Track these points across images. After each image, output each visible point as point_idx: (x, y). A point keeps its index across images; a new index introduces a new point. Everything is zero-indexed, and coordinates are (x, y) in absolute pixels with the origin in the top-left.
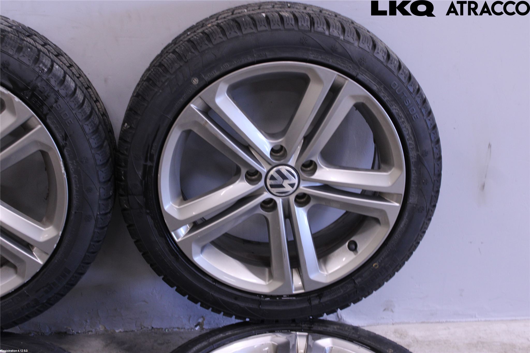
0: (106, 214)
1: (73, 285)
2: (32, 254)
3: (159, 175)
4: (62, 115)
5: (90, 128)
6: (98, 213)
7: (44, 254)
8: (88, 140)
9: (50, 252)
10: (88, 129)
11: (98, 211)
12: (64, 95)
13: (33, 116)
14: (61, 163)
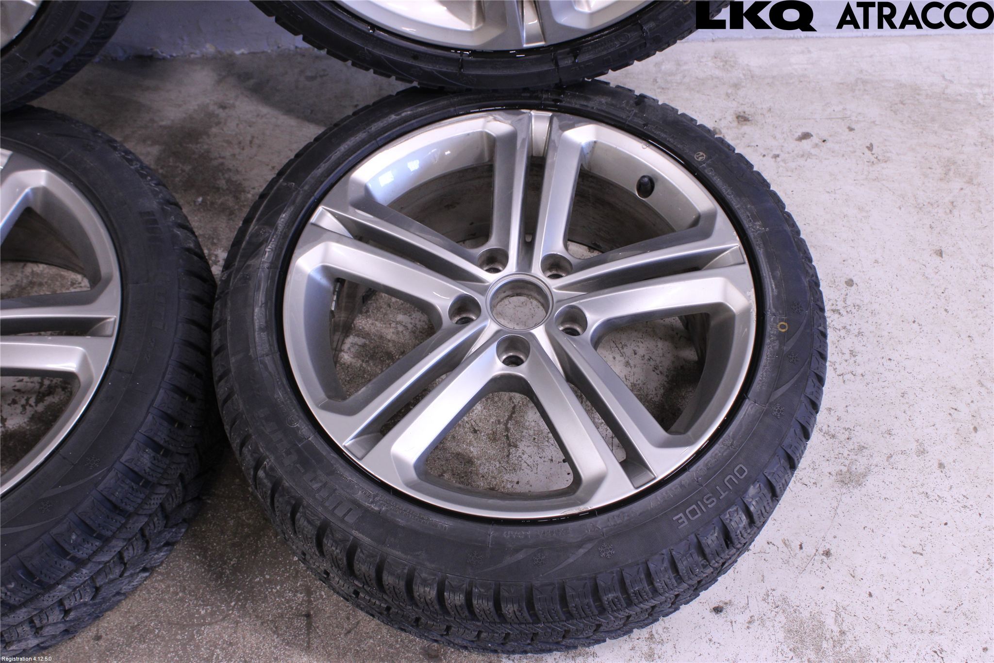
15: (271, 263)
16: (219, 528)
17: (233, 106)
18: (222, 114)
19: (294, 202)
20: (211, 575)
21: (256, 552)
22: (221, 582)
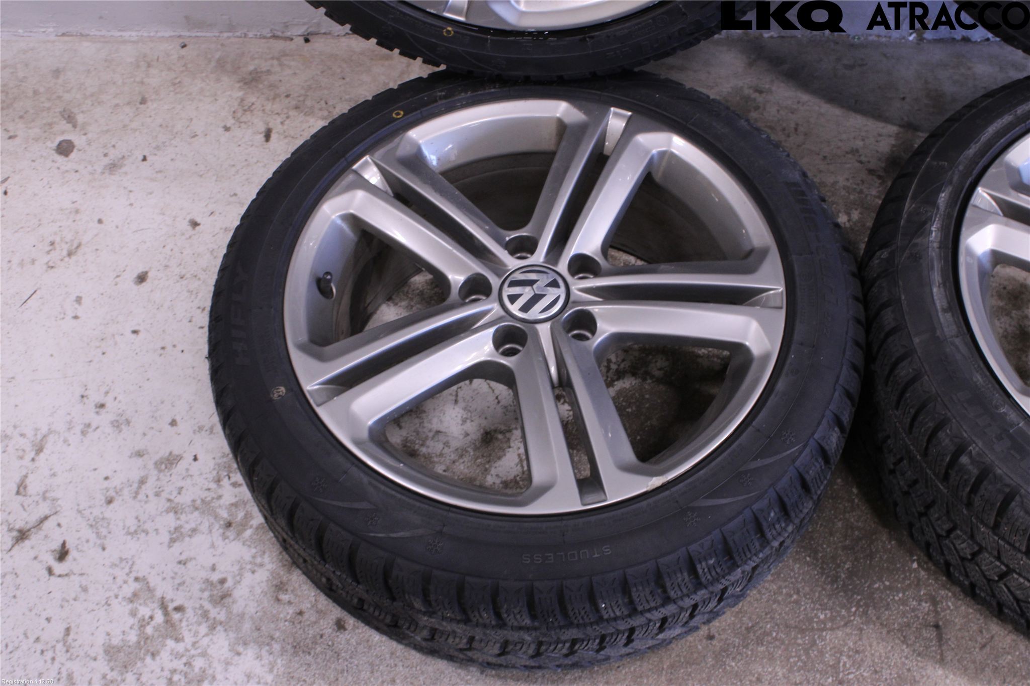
15: (940, 242)
16: (827, 530)
17: (769, 91)
18: (760, 98)
19: (951, 182)
20: (826, 579)
21: (871, 556)
22: (838, 586)
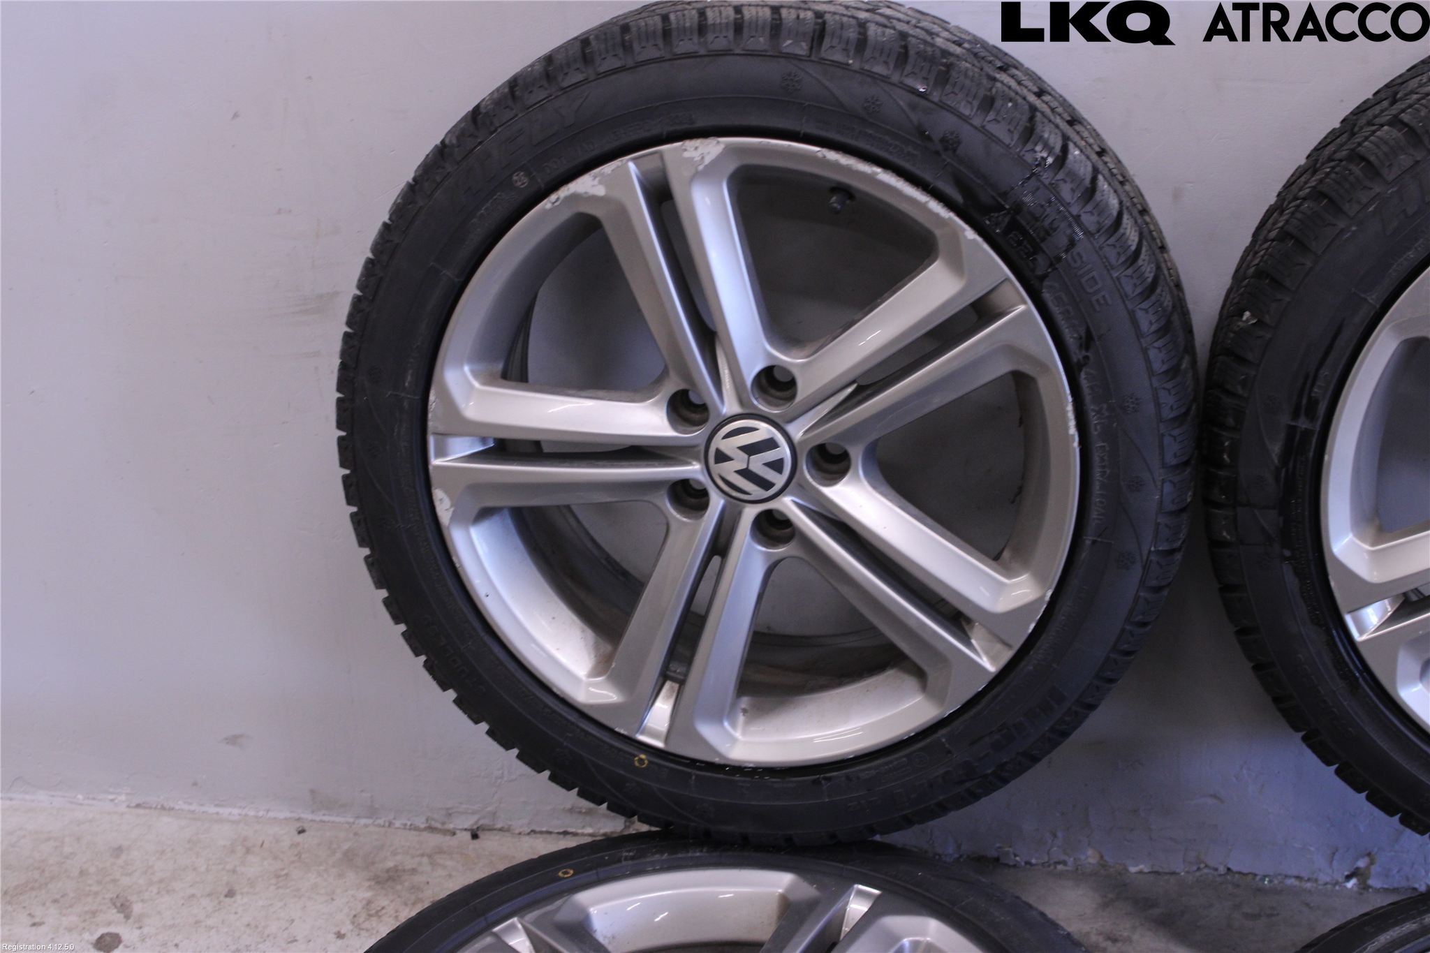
0: (1172, 552)
1: (1065, 735)
2: (968, 643)
3: (1326, 457)
4: (1083, 280)
5: (1153, 318)
6: (1153, 549)
7: (999, 646)
8: (1145, 351)
9: (1018, 643)
10: (1147, 322)
11: (1153, 543)
12: (1092, 228)
13: (1007, 279)
14: (1070, 408)
